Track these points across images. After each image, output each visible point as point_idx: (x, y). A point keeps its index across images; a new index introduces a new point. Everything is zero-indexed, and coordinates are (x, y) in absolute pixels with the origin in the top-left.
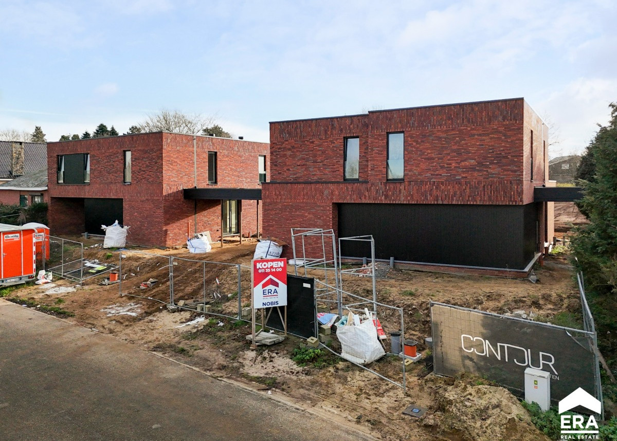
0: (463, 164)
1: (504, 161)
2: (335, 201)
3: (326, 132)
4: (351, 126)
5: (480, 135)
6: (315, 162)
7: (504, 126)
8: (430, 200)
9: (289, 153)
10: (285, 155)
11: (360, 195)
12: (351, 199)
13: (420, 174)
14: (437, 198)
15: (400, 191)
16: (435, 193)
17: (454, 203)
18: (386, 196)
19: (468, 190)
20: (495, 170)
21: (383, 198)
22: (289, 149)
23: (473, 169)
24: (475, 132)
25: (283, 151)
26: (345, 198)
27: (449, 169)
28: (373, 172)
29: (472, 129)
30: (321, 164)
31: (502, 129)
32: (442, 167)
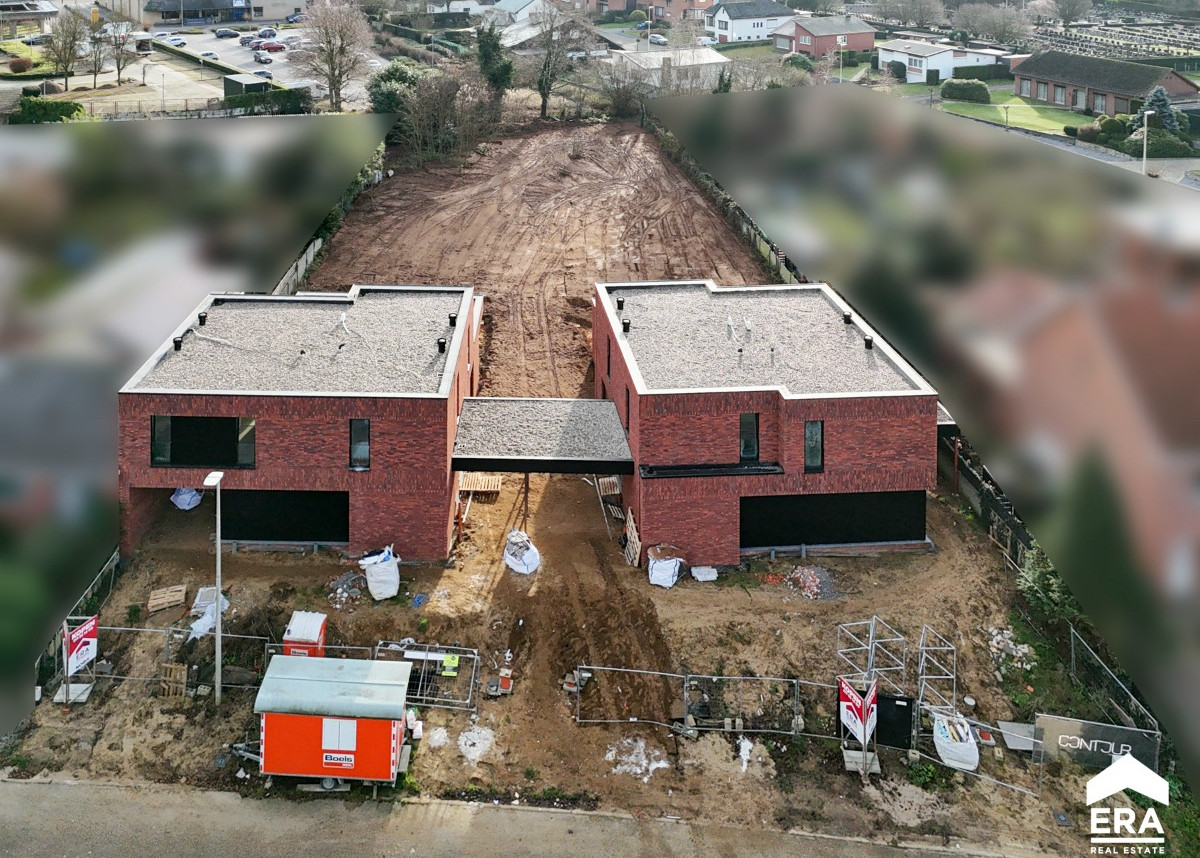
0: (883, 453)
1: (920, 450)
2: (743, 495)
3: (718, 408)
4: (750, 402)
5: (900, 426)
6: (703, 441)
7: (921, 419)
8: (851, 489)
9: (668, 430)
10: (662, 434)
11: (774, 487)
12: (763, 491)
13: (840, 464)
14: (858, 487)
15: (820, 481)
16: (856, 481)
17: (875, 491)
18: (805, 488)
19: (888, 479)
20: (911, 458)
21: (801, 489)
22: (668, 427)
23: (893, 458)
24: (894, 424)
25: (659, 429)
26: (756, 490)
27: (870, 458)
28: (790, 463)
29: (892, 421)
30: (711, 444)
31: (918, 422)
32: (864, 457)
